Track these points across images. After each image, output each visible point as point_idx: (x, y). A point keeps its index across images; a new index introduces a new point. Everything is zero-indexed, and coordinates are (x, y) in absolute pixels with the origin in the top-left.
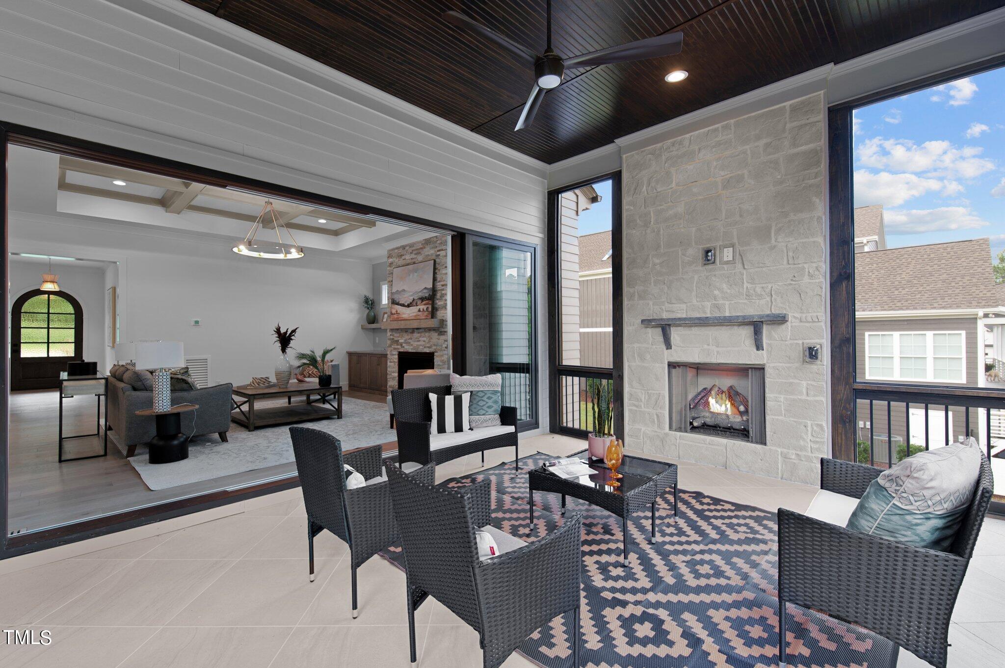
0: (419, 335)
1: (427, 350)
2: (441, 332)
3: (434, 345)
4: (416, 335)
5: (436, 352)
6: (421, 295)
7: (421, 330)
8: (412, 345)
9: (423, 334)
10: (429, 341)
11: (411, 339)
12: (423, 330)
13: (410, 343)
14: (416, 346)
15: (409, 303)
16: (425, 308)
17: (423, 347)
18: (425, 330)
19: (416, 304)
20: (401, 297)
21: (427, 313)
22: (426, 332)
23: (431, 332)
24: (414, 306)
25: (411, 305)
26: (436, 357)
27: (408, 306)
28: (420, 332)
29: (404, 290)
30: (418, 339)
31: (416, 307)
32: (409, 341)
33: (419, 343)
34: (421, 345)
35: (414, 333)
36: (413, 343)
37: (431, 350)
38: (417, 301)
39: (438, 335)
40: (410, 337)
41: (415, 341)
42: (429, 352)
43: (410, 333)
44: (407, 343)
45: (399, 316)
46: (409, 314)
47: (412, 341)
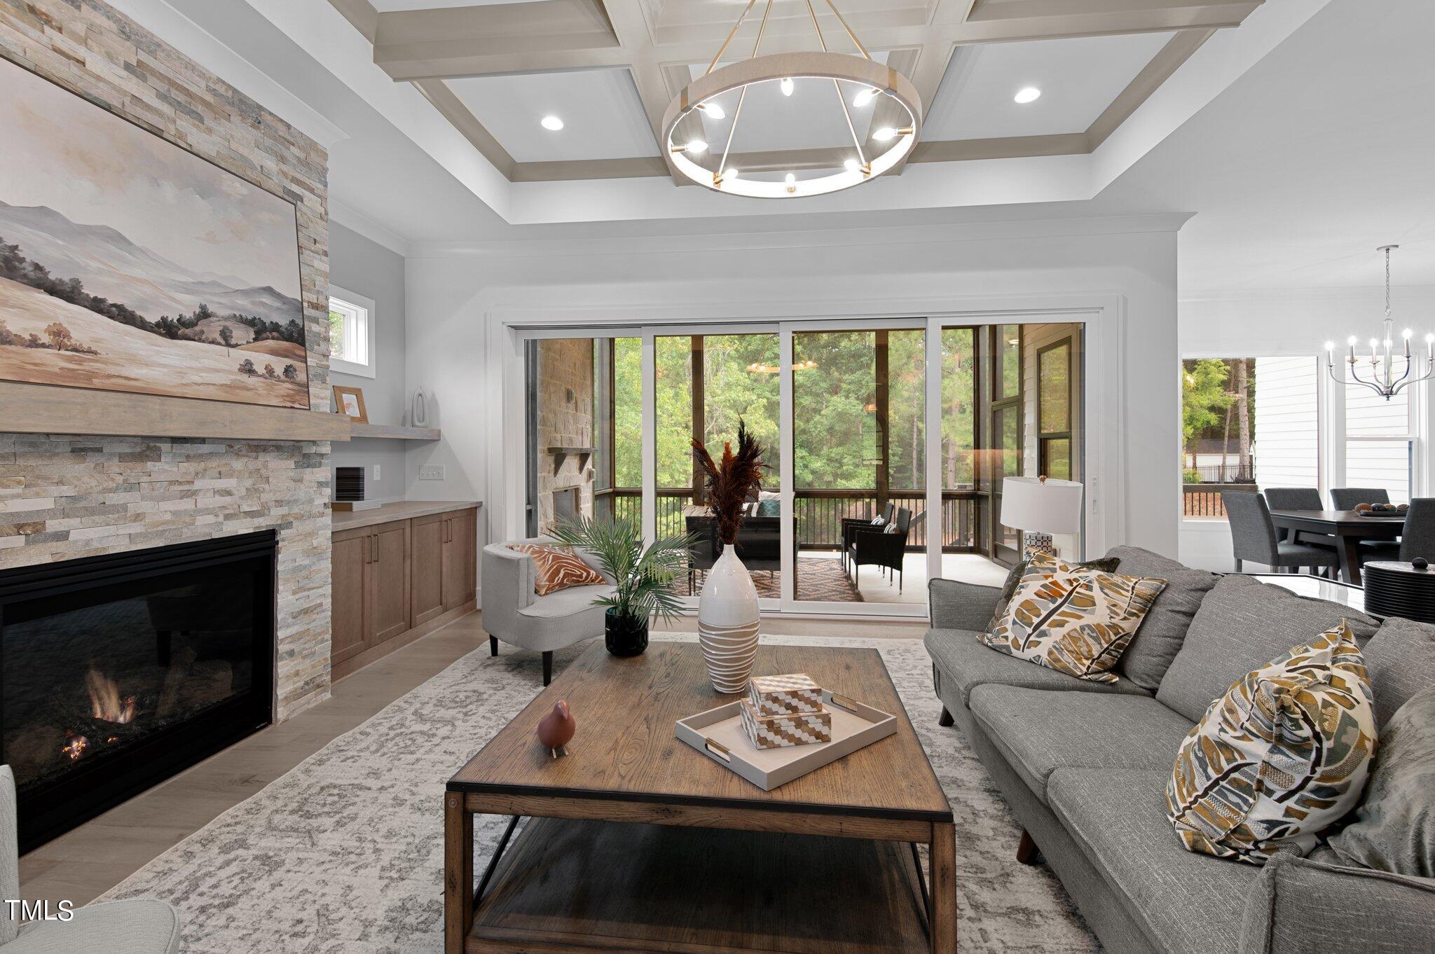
0: (192, 467)
1: (243, 527)
2: (306, 456)
3: (279, 503)
4: (166, 468)
5: (289, 525)
7: (205, 448)
8: (138, 517)
9: (213, 463)
10: (252, 492)
11: (130, 487)
12: (222, 448)
13: (124, 507)
14: (168, 517)
15: (173, 317)
16: (279, 365)
17: (217, 516)
18: (233, 446)
19: (226, 339)
20: (94, 264)
21: (290, 386)
22: (238, 455)
23: (263, 458)
24: (213, 342)
25: (188, 331)
26: (286, 543)
27: (169, 329)
28: (201, 456)
29: (118, 238)
30: (186, 487)
31: (225, 349)
32: (114, 499)
33: (187, 504)
34: (207, 511)
35: (148, 458)
36: (146, 507)
37: (262, 524)
38: (228, 324)
39: (297, 464)
40: (120, 479)
41: (164, 499)
42: (251, 531)
43: (122, 457)
44: (91, 512)
45: (88, 366)
46: (181, 373)
47: (143, 498)
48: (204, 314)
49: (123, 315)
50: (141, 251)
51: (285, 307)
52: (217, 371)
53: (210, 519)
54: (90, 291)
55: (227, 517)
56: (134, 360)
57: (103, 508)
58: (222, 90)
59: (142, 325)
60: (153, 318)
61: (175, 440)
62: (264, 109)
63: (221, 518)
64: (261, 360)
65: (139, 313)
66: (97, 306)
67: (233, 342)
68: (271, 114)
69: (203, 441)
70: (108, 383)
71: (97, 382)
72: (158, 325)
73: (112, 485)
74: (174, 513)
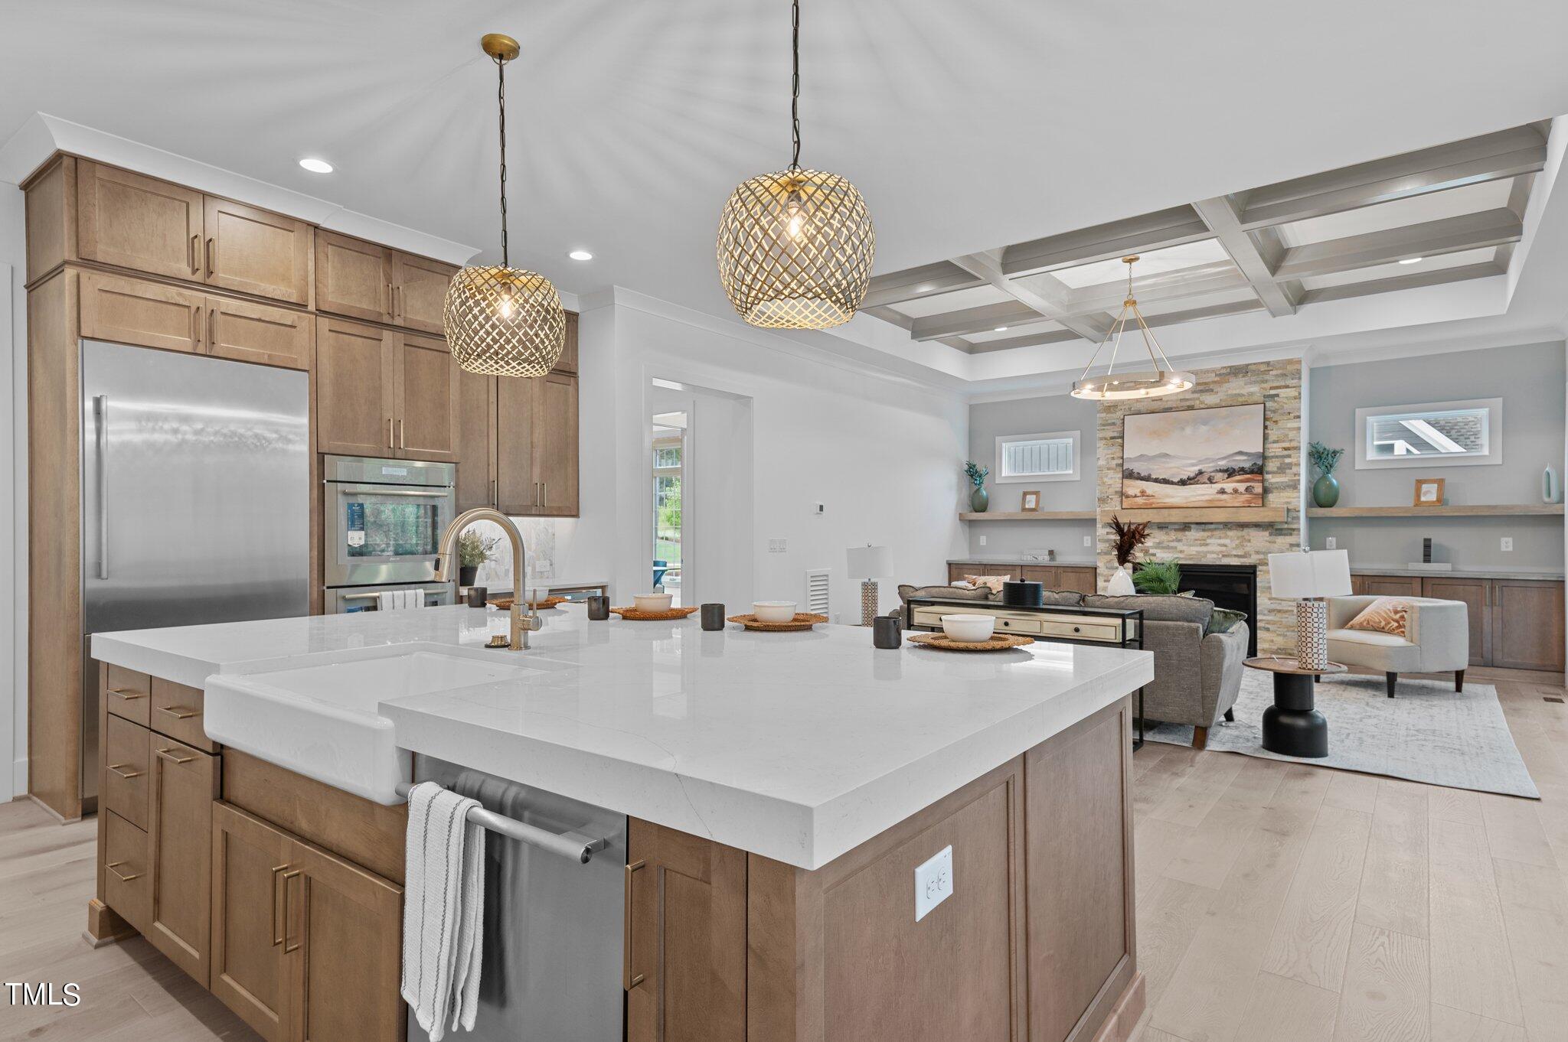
0: (1209, 534)
1: (1235, 561)
2: (1277, 530)
3: (1257, 553)
4: (1193, 534)
5: (1264, 564)
6: (1223, 464)
7: (1213, 526)
8: (1181, 552)
9: (1217, 533)
10: (1237, 547)
11: (1179, 541)
12: (1220, 526)
13: (1176, 548)
14: (1194, 553)
15: (1185, 477)
16: (1242, 487)
17: (1218, 555)
18: (1227, 525)
19: (1211, 481)
20: (1156, 467)
21: (1251, 496)
22: (1230, 529)
23: (1246, 531)
24: (1204, 483)
25: (1191, 482)
26: (1262, 573)
27: (1183, 483)
28: (1210, 529)
29: (1166, 455)
30: (1202, 542)
31: (1210, 485)
32: (1172, 544)
33: (1204, 549)
34: (1213, 552)
35: (1186, 530)
36: (1184, 548)
37: (1247, 561)
38: (1213, 474)
39: (1271, 534)
40: (1174, 538)
41: (1191, 546)
42: (1239, 564)
43: (1175, 530)
44: (1163, 548)
45: (1151, 501)
46: (1186, 498)
47: (1184, 545)
48: (1201, 473)
49: (1166, 481)
50: (1174, 457)
51: (1250, 458)
52: (1203, 495)
53: (1215, 556)
54: (1154, 476)
55: (1223, 556)
56: (1168, 496)
57: (1168, 547)
58: (1224, 371)
59: (1172, 483)
60: (1176, 480)
61: (1197, 523)
62: (1249, 365)
63: (1221, 556)
64: (1229, 486)
65: (1171, 479)
66: (1156, 481)
67: (1214, 481)
68: (1254, 364)
69: (1212, 523)
70: (1158, 506)
71: (1154, 506)
72: (1178, 482)
73: (1171, 539)
74: (1197, 552)
